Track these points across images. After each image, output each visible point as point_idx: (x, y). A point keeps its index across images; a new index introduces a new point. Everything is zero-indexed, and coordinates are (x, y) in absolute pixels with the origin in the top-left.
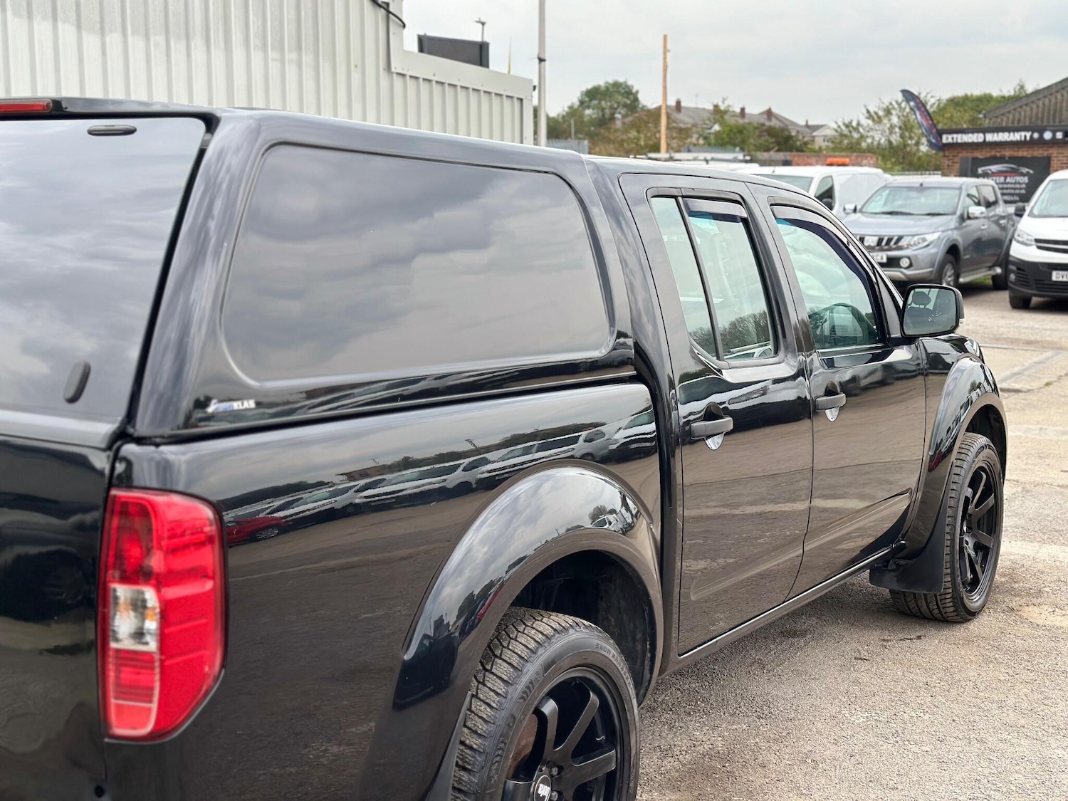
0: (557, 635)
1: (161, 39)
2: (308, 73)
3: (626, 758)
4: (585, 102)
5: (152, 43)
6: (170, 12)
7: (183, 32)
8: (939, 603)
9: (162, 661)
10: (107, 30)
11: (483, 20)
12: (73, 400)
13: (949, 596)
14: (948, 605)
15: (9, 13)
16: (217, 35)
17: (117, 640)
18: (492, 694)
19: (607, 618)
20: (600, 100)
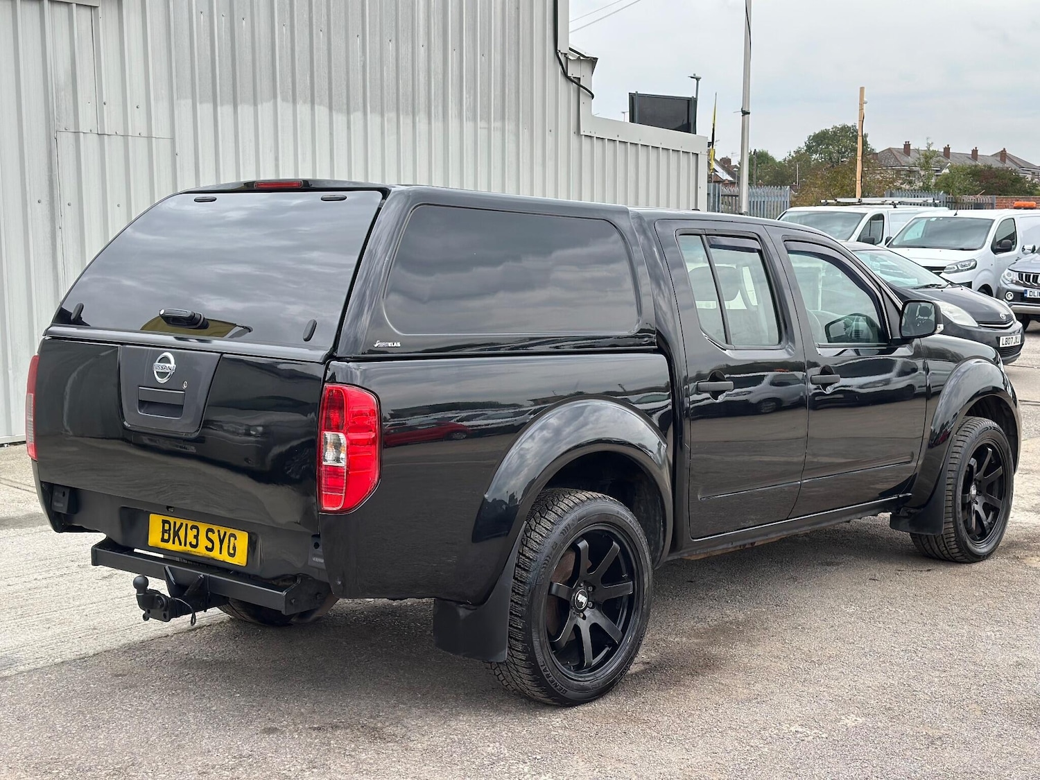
0: (589, 501)
1: (393, 115)
2: (510, 138)
3: (641, 589)
4: (813, 146)
5: (386, 119)
6: (401, 94)
7: (410, 109)
8: (947, 545)
9: (347, 472)
10: (352, 109)
11: (697, 75)
12: (307, 340)
13: (953, 539)
14: (953, 547)
15: (279, 99)
16: (437, 109)
17: (326, 460)
18: (544, 529)
19: (639, 508)
20: (828, 145)
